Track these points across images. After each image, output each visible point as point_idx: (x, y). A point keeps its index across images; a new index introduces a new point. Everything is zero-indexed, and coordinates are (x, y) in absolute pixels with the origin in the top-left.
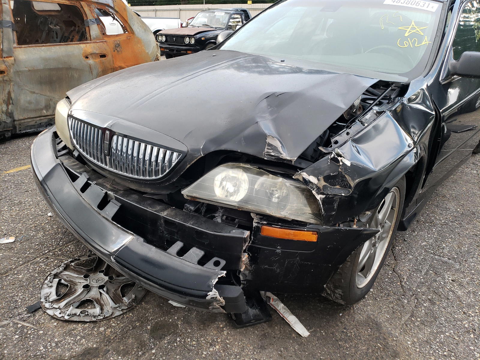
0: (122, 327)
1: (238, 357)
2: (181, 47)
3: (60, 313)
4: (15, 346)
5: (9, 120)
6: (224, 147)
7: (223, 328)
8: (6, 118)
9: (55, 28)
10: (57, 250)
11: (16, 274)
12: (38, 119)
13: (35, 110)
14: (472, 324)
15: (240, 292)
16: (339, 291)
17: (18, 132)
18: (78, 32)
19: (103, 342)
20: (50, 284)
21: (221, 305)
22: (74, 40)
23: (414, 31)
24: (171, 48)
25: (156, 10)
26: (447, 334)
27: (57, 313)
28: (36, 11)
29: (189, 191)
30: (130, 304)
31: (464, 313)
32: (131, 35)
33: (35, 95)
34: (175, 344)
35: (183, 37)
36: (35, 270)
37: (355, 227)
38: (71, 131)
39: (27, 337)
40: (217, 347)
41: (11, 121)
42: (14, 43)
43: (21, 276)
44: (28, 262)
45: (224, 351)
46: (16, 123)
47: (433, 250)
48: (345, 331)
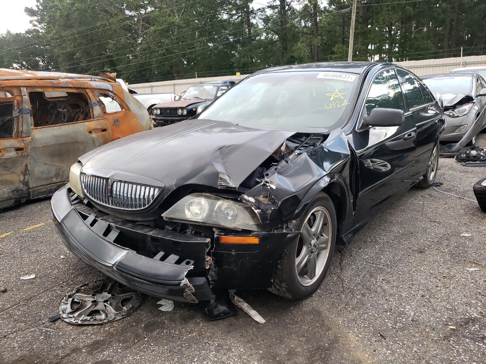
0: (123, 326)
1: (210, 338)
2: (175, 118)
3: (75, 320)
4: (41, 343)
5: (25, 188)
6: (189, 182)
7: (199, 322)
8: (22, 186)
9: (63, 111)
10: (69, 281)
11: (38, 299)
12: (49, 186)
13: (47, 179)
14: (390, 306)
15: (204, 281)
16: (284, 285)
17: (31, 198)
18: (83, 113)
19: (108, 336)
20: (66, 302)
21: (192, 292)
22: (79, 119)
23: (337, 96)
24: (165, 119)
25: (152, 87)
26: (370, 314)
27: (73, 320)
28: (47, 99)
29: (166, 214)
30: (129, 311)
31: (386, 300)
32: (128, 111)
33: (47, 166)
34: (163, 334)
35: (176, 109)
36: (53, 295)
37: (284, 231)
38: (82, 184)
39: (50, 337)
40: (194, 334)
41: (27, 189)
42: (32, 125)
43: (42, 300)
44: (47, 290)
45: (199, 336)
46: (30, 190)
47: (372, 261)
48: (293, 318)
